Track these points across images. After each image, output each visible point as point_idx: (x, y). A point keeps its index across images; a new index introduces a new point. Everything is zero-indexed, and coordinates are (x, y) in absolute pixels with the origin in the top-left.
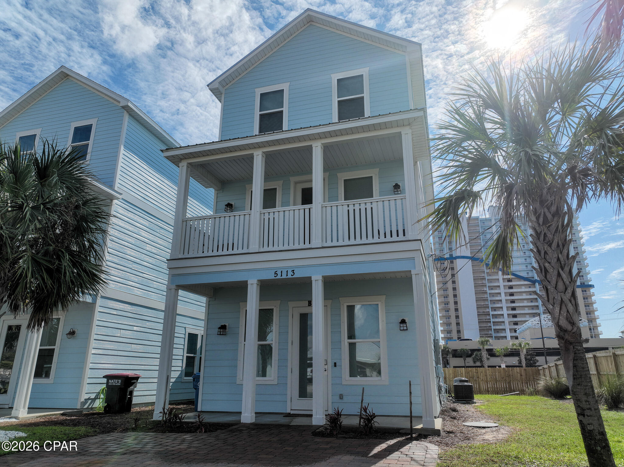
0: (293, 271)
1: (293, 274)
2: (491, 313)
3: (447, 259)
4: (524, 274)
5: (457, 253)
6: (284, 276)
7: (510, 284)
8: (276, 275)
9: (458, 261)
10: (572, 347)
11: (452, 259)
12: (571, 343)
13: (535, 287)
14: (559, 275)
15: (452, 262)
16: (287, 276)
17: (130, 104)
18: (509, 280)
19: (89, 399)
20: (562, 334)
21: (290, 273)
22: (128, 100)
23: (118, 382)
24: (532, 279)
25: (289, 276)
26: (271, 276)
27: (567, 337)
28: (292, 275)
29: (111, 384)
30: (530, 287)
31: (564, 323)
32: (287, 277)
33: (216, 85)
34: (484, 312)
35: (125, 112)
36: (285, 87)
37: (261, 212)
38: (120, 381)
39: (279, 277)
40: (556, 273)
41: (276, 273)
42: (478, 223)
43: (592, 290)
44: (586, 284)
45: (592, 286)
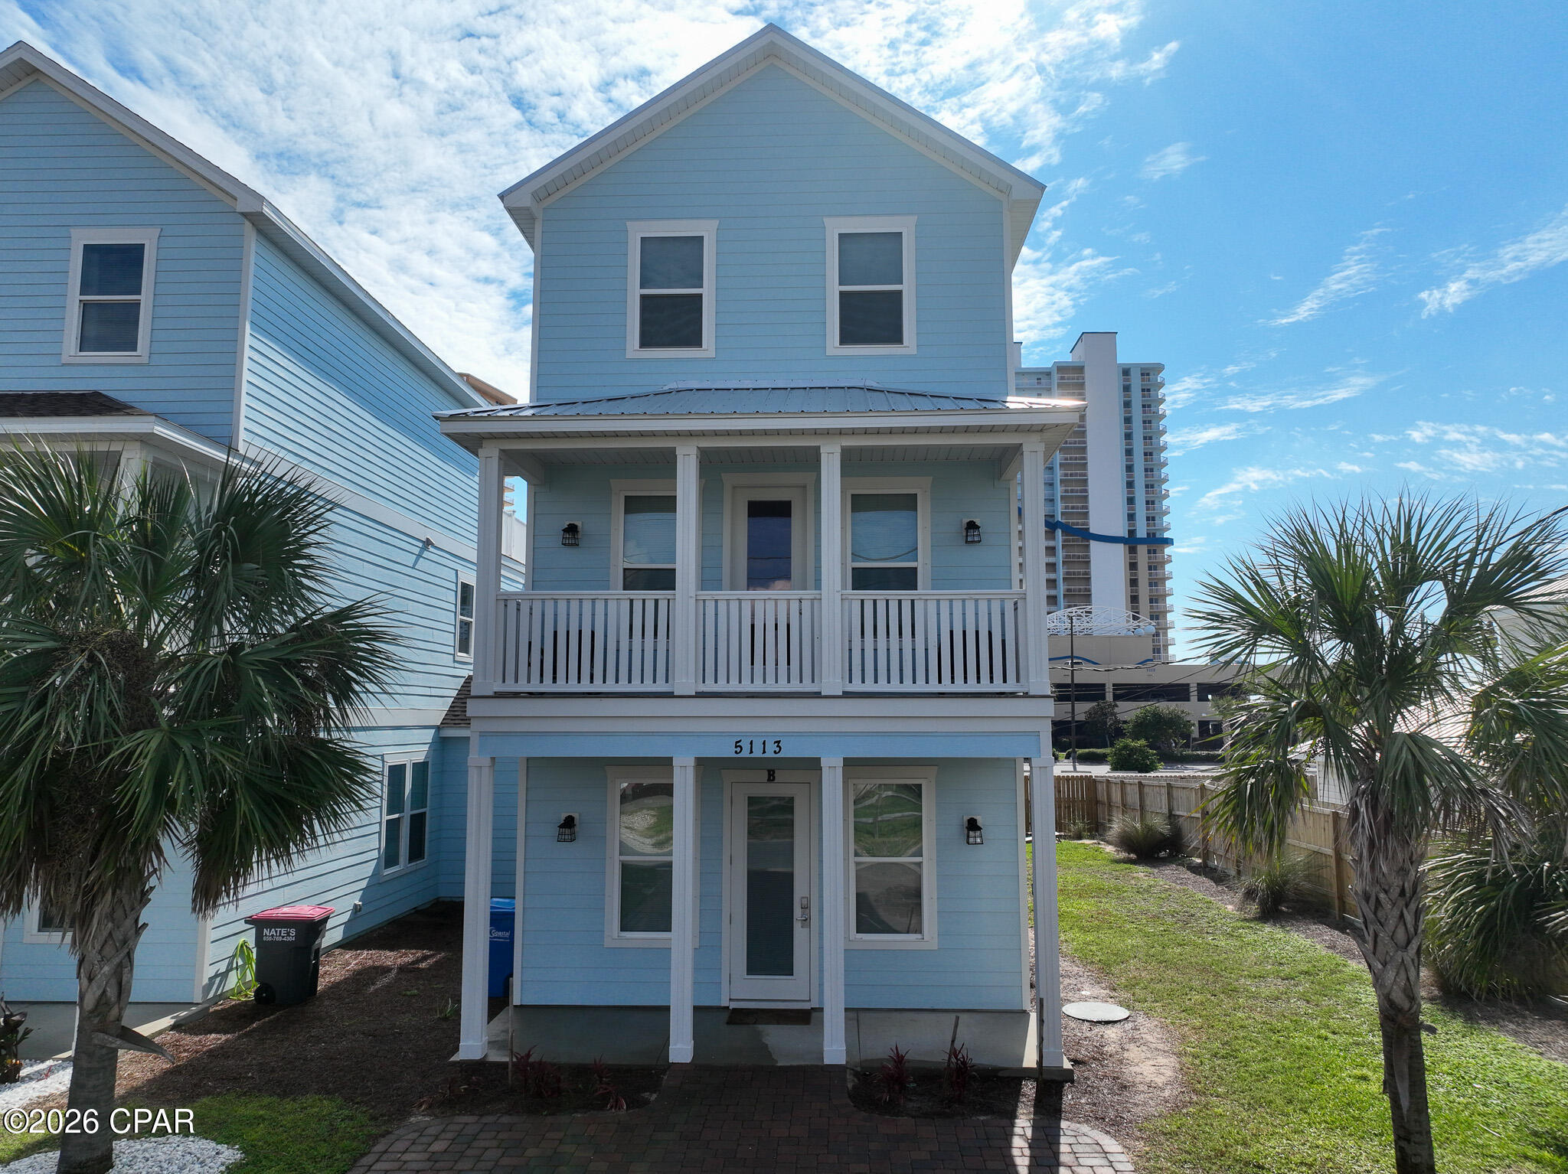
0: (779, 742)
1: (777, 750)
6: (758, 753)
8: (738, 749)
10: (1406, 1037)
12: (1406, 1031)
14: (1402, 916)
16: (764, 752)
17: (266, 210)
19: (216, 975)
20: (1392, 1012)
21: (771, 748)
22: (261, 199)
23: (288, 934)
25: (769, 754)
26: (729, 752)
27: (1400, 1018)
28: (775, 752)
29: (270, 939)
31: (1398, 996)
32: (765, 755)
33: (525, 200)
35: (248, 224)
36: (706, 230)
37: (699, 598)
38: (293, 932)
39: (745, 754)
40: (1396, 913)
41: (737, 745)
43: (1168, 551)
44: (1157, 536)
45: (1169, 542)
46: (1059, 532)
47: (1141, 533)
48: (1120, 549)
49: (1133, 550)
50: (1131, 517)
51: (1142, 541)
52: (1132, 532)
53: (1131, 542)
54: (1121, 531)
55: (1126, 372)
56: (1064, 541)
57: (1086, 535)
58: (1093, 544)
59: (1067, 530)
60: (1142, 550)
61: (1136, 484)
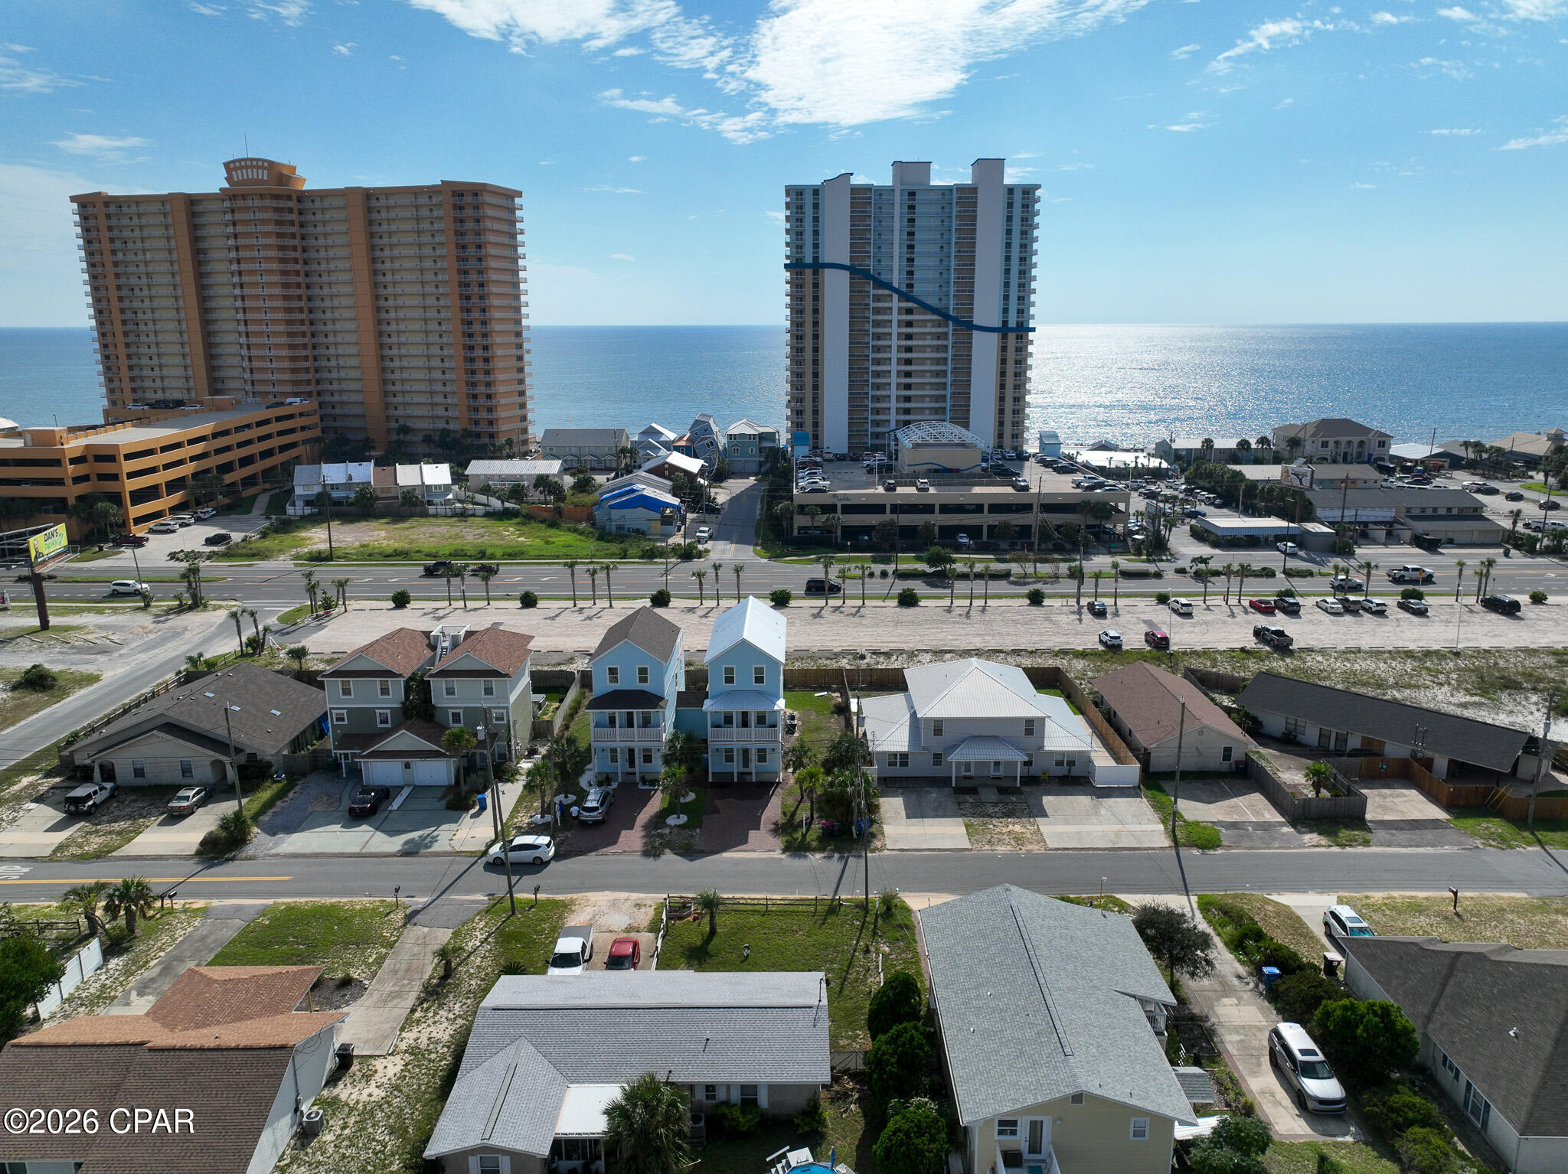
2: (872, 368)
3: (808, 266)
4: (933, 302)
5: (826, 257)
7: (910, 317)
9: (826, 271)
11: (818, 266)
13: (947, 326)
15: (816, 273)
18: (909, 311)
24: (944, 311)
30: (939, 326)
34: (859, 368)
36: (733, 667)
42: (870, 198)
43: (1031, 335)
44: (1025, 325)
45: (1033, 330)
46: (951, 323)
47: (1012, 324)
48: (995, 337)
49: (1004, 337)
50: (1006, 311)
51: (1012, 330)
52: (1005, 323)
53: (1004, 330)
54: (997, 324)
55: (1011, 190)
56: (954, 330)
57: (970, 326)
58: (975, 333)
59: (956, 321)
60: (1012, 336)
61: (1011, 284)
